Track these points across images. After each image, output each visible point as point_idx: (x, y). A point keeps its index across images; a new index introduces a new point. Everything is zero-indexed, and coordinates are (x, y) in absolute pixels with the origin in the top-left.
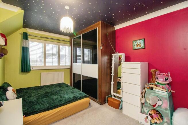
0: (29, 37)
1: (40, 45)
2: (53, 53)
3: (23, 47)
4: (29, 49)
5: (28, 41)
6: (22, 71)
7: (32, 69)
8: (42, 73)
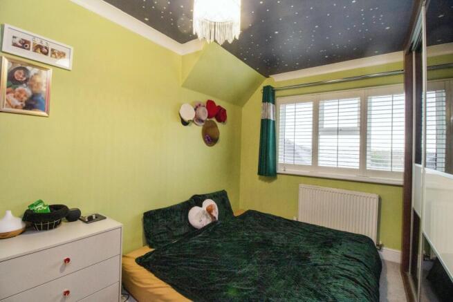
0: (277, 93)
2: (340, 126)
3: (262, 120)
4: (274, 122)
5: (274, 103)
6: (260, 173)
7: (283, 172)
8: (302, 185)
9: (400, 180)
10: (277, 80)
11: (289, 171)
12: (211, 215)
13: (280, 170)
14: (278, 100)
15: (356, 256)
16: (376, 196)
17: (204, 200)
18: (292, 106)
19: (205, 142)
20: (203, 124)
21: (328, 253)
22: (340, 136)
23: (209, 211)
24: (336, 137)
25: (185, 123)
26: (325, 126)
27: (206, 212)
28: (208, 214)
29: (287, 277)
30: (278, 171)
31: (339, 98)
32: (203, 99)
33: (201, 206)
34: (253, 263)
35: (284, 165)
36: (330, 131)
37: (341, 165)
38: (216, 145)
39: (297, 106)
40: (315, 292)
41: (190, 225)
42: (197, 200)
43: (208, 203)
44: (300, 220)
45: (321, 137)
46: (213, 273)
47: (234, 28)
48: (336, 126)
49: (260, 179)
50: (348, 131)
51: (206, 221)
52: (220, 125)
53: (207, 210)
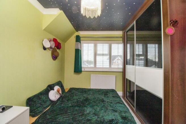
0: (81, 39)
1: (91, 46)
2: (104, 53)
3: (76, 49)
4: (80, 50)
5: (80, 43)
6: (75, 72)
7: (84, 70)
8: (92, 75)
9: (121, 70)
10: (81, 33)
11: (86, 70)
12: (59, 93)
13: (83, 70)
14: (81, 42)
15: (115, 96)
16: (115, 76)
17: (54, 87)
18: (87, 45)
19: (53, 58)
20: (52, 50)
21: (108, 97)
22: (104, 57)
23: (58, 91)
24: (102, 57)
25: (45, 49)
26: (98, 53)
27: (57, 92)
28: (58, 93)
29: (103, 109)
30: (82, 70)
31: (103, 43)
32: (52, 37)
33: (54, 90)
34: (89, 108)
35: (84, 68)
36: (100, 55)
37: (104, 67)
38: (57, 60)
39: (89, 45)
40: (114, 110)
41: (50, 100)
42: (51, 87)
43: (56, 88)
44: (91, 88)
45: (97, 57)
46: (77, 117)
47: (98, 11)
48: (102, 53)
49: (74, 74)
50: (106, 55)
51: (58, 96)
52: (58, 50)
53: (57, 91)
